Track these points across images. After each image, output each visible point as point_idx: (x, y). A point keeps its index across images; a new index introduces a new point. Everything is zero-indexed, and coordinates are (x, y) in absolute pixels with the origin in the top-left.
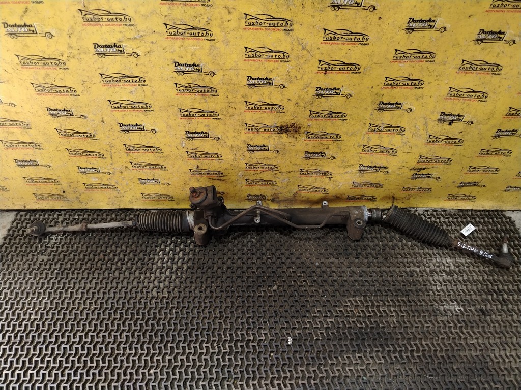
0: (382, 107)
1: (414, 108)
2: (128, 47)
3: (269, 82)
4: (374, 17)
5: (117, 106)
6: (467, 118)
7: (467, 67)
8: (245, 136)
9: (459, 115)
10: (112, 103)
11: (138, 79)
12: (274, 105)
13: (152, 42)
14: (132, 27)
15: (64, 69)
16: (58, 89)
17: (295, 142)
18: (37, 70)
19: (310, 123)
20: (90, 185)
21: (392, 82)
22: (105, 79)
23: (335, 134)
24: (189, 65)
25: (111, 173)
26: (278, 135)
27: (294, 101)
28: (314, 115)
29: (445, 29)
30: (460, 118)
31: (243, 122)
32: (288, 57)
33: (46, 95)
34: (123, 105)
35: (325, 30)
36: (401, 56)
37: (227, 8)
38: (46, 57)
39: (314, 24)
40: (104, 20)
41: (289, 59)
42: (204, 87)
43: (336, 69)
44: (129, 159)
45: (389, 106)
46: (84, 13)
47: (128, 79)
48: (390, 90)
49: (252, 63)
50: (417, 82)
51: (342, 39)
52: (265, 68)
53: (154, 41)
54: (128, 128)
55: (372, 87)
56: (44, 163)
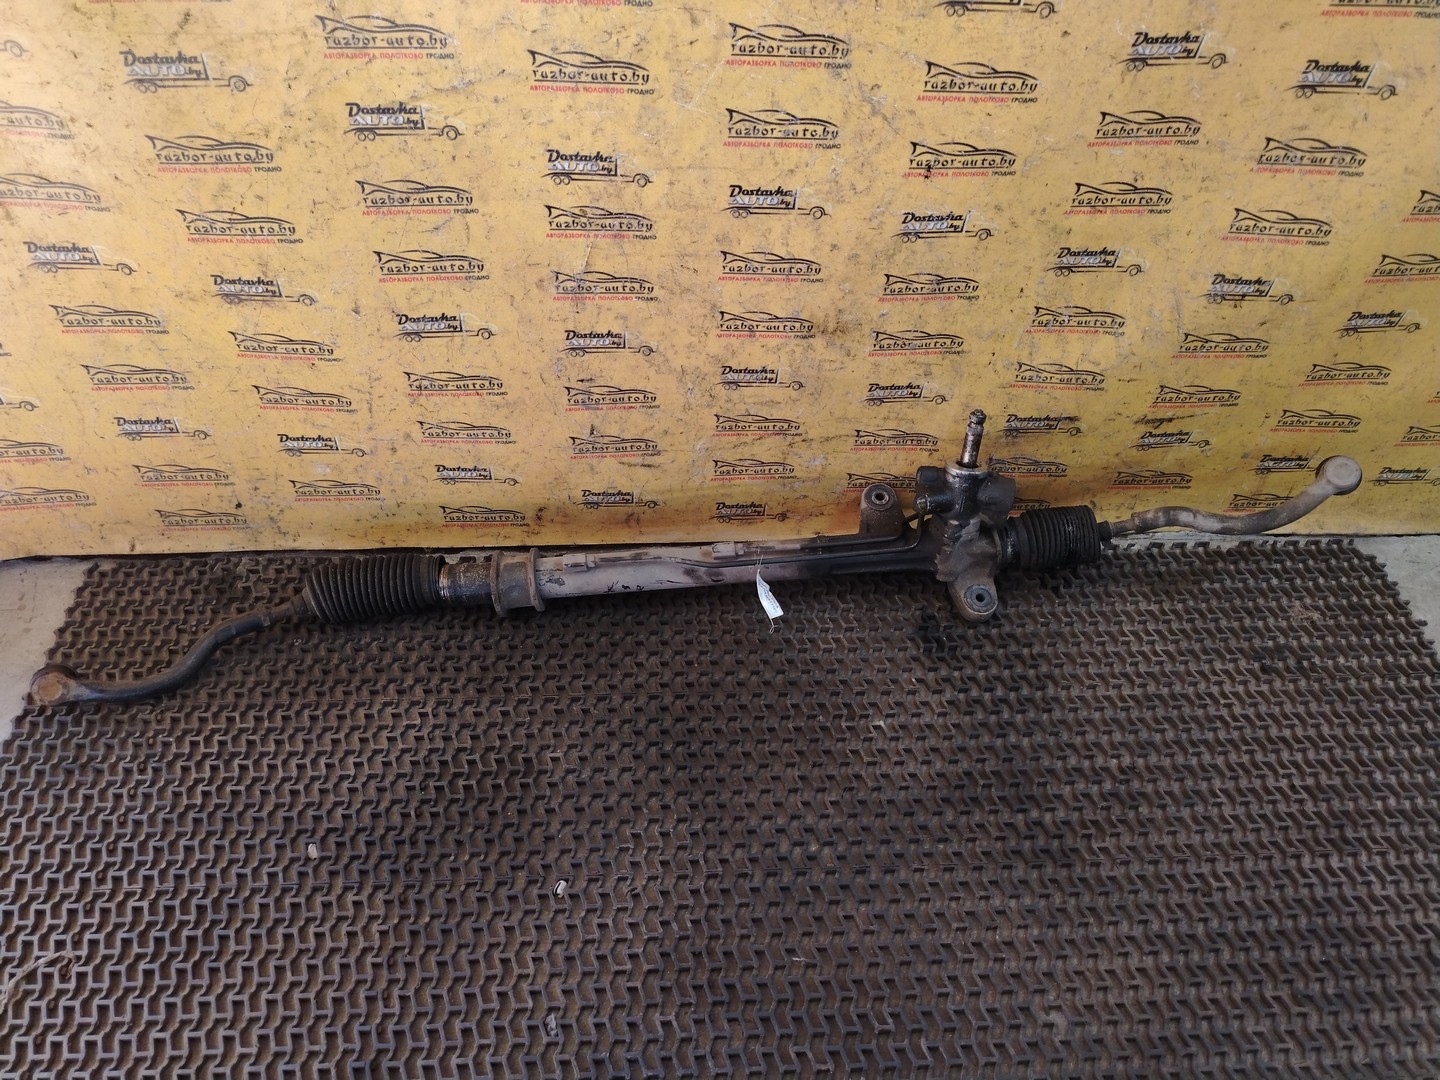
0: (1069, 263)
1: (1146, 265)
2: (434, 111)
3: (783, 199)
4: (1048, 31)
5: (395, 266)
6: (1277, 289)
7: (1277, 155)
8: (715, 345)
9: (1259, 282)
10: (385, 258)
11: (453, 196)
12: (794, 260)
13: (496, 100)
14: (448, 62)
15: (269, 170)
16: (247, 226)
17: (846, 359)
18: (198, 175)
19: (886, 307)
20: (309, 485)
21: (1094, 196)
22: (370, 197)
23: (948, 336)
24: (585, 158)
25: (367, 450)
26: (804, 342)
27: (846, 252)
28: (896, 287)
29: (1223, 58)
30: (1262, 288)
31: (714, 306)
32: (835, 135)
33: (215, 241)
34: (412, 265)
35: (930, 64)
36: (1116, 129)
37: (687, 9)
38: (226, 139)
39: (903, 49)
40: (379, 43)
41: (837, 141)
42: (619, 215)
43: (956, 164)
44: (415, 413)
45: (1085, 260)
46: (330, 25)
47: (429, 195)
48: (1088, 217)
49: (745, 150)
50: (1155, 197)
51: (972, 88)
52: (776, 164)
53: (500, 97)
54: (421, 325)
55: (1044, 210)
56: (192, 426)
